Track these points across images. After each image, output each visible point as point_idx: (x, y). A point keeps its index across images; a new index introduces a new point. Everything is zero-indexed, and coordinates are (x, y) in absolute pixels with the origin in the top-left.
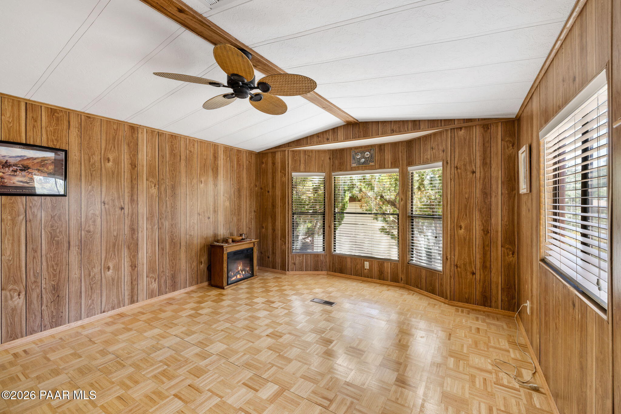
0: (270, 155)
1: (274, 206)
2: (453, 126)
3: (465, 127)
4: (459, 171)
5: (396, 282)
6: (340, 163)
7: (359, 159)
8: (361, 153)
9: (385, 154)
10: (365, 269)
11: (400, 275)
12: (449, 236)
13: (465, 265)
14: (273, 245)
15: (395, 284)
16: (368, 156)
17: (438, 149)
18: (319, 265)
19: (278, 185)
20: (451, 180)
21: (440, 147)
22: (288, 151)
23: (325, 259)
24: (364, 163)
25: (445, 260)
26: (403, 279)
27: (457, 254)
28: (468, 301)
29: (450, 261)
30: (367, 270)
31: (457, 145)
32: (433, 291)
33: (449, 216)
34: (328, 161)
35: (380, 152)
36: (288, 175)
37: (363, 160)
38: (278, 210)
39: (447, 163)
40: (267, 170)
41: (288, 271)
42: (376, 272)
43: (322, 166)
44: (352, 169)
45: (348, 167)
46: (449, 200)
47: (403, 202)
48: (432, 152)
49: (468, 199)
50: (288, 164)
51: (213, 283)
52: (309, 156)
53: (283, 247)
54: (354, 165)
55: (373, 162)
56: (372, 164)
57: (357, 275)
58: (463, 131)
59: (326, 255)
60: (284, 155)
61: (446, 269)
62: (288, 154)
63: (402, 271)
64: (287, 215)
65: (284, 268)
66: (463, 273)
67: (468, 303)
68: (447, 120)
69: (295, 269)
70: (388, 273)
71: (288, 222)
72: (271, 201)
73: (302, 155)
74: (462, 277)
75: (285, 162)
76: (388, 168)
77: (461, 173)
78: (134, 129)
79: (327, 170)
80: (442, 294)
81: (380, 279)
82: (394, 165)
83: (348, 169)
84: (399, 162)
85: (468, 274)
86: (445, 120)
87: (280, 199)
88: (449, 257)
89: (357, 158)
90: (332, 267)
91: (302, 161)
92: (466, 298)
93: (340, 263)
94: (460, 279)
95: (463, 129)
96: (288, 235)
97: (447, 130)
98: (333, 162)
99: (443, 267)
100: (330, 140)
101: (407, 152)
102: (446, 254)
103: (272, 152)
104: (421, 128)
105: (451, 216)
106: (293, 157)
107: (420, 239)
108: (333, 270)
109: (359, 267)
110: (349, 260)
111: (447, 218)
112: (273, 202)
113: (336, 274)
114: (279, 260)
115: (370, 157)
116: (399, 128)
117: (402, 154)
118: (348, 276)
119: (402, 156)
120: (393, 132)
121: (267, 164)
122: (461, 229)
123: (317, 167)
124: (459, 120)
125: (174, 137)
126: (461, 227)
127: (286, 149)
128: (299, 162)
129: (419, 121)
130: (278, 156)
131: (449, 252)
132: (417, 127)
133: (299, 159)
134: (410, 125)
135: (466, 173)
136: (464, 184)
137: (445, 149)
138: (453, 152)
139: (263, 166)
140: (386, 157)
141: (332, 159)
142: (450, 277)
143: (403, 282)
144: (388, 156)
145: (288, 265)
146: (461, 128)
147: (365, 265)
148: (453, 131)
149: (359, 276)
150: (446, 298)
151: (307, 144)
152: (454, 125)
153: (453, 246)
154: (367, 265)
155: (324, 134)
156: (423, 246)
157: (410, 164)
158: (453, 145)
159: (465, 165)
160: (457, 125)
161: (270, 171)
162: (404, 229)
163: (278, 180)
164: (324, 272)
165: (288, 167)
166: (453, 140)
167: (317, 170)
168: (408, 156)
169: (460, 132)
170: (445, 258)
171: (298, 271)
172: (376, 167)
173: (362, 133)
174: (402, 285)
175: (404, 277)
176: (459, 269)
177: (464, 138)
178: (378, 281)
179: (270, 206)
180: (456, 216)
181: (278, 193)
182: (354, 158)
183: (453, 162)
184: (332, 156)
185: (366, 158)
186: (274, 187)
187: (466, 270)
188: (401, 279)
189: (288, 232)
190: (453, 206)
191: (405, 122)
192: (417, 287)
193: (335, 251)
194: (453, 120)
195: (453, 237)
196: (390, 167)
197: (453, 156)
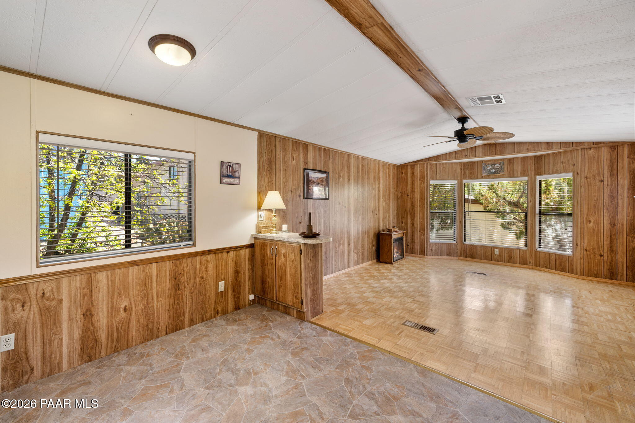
0: (409, 167)
1: (413, 206)
2: (582, 147)
3: (595, 148)
4: (588, 180)
5: (524, 265)
6: (471, 173)
7: (490, 169)
8: (491, 165)
9: (515, 166)
10: (495, 255)
11: (529, 259)
12: (579, 227)
13: (593, 249)
14: (412, 235)
15: (524, 266)
16: (498, 167)
17: (569, 163)
18: (452, 252)
19: (417, 190)
20: (581, 186)
21: (571, 162)
22: (427, 164)
23: (457, 247)
24: (494, 173)
25: (575, 245)
26: (532, 262)
27: (586, 241)
28: (596, 276)
29: (580, 246)
30: (497, 256)
31: (586, 161)
32: (563, 270)
33: (579, 213)
34: (460, 170)
35: (509, 164)
36: (427, 182)
37: (493, 170)
38: (418, 209)
39: (578, 174)
40: (407, 178)
41: (427, 255)
42: (505, 257)
43: (454, 175)
44: (482, 177)
45: (479, 175)
46: (579, 201)
47: (531, 203)
48: (562, 165)
49: (596, 201)
50: (427, 174)
51: (381, 260)
52: (444, 167)
53: (423, 237)
54: (484, 174)
55: (503, 172)
56: (503, 173)
57: (486, 260)
58: (592, 150)
59: (458, 244)
60: (424, 167)
61: (576, 252)
62: (427, 166)
63: (531, 257)
64: (426, 213)
65: (423, 253)
66: (592, 256)
67: (596, 277)
68: (578, 142)
69: (432, 254)
70: (517, 258)
71: (427, 218)
72: (410, 202)
73: (438, 167)
74: (591, 258)
75: (424, 173)
76: (517, 177)
77: (590, 182)
78: (349, 155)
79: (459, 178)
80: (572, 271)
81: (509, 263)
82: (523, 173)
83: (479, 178)
84: (528, 172)
85: (597, 256)
86: (576, 143)
87: (420, 201)
88: (579, 244)
89: (488, 169)
90: (463, 253)
91: (438, 171)
92: (594, 274)
93: (471, 250)
94: (589, 260)
95: (593, 149)
96: (427, 228)
97: (577, 150)
98: (464, 172)
99: (573, 252)
100: (468, 156)
101: (536, 164)
102: (576, 242)
103: (411, 165)
104: (554, 148)
105: (581, 214)
106: (431, 168)
107: (548, 231)
108: (464, 256)
109: (489, 253)
110: (479, 249)
111: (577, 215)
112: (412, 203)
113: (467, 259)
114: (418, 247)
115: (500, 168)
116: (534, 148)
117: (531, 167)
118: (479, 260)
119: (530, 168)
120: (527, 150)
121: (406, 174)
122: (590, 223)
123: (450, 176)
124: (589, 142)
125: (363, 158)
126: (590, 222)
127: (426, 163)
128: (435, 172)
129: (553, 143)
130: (418, 169)
131: (579, 240)
132: (551, 147)
133: (435, 170)
134: (544, 146)
135: (595, 181)
136: (593, 189)
137: (575, 163)
138: (583, 165)
139: (403, 175)
140: (515, 168)
141: (463, 169)
142: (581, 258)
143: (531, 264)
144: (517, 167)
145: (427, 251)
146: (590, 149)
147: (495, 252)
148: (583, 151)
149: (489, 260)
150: (577, 274)
151: (446, 159)
152: (584, 146)
153: (583, 235)
154: (497, 252)
155: (463, 151)
156: (550, 236)
157: (539, 173)
158: (583, 161)
159: (594, 176)
160: (587, 146)
161: (409, 179)
162: (532, 223)
163: (417, 187)
164: (455, 257)
165: (427, 176)
166: (583, 157)
167: (450, 178)
168: (536, 167)
169: (589, 151)
170: (575, 244)
171: (434, 255)
172: (506, 175)
173: (498, 151)
174: (531, 267)
175: (532, 261)
176: (588, 252)
177: (594, 156)
178: (508, 264)
179: (409, 205)
180: (586, 213)
181: (417, 196)
182: (484, 169)
183: (583, 173)
184: (464, 167)
185: (496, 169)
186: (413, 191)
187: (594, 253)
188: (530, 263)
189: (427, 226)
190: (582, 205)
191: (539, 143)
192: (546, 267)
193: (465, 241)
194: (583, 142)
195: (582, 229)
196: (519, 176)
197: (583, 169)
